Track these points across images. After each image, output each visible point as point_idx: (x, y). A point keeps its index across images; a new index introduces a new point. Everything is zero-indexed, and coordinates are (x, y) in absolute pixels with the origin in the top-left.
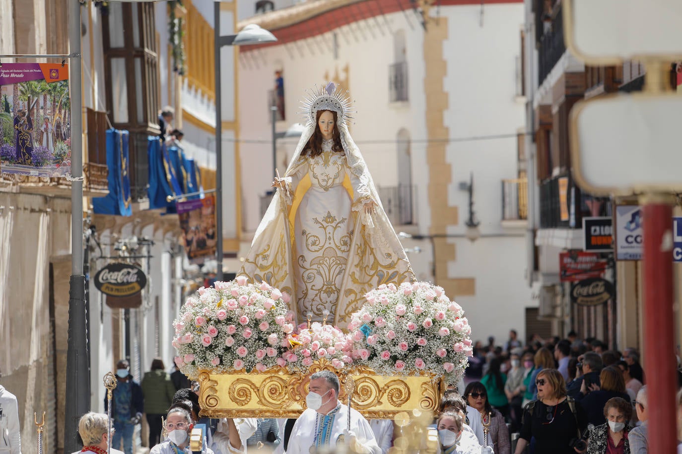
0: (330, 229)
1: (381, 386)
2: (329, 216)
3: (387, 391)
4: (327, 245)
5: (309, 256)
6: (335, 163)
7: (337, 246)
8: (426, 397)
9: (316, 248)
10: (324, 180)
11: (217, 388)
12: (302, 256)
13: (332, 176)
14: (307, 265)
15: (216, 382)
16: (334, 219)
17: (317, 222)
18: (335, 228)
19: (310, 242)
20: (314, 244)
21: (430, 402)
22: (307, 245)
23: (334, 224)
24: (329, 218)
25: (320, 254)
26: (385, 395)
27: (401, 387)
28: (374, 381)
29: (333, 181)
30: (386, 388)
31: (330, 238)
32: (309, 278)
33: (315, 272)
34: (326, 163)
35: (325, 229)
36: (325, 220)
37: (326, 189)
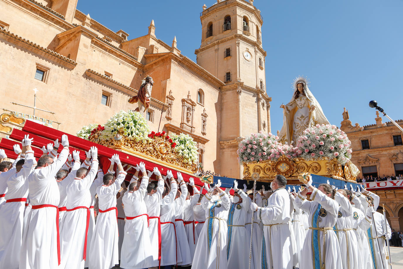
0: (302, 120)
1: (308, 165)
2: (302, 116)
3: (311, 167)
4: (301, 126)
5: (296, 130)
6: (304, 99)
7: (305, 125)
8: (328, 169)
9: (298, 127)
10: (300, 106)
11: (249, 169)
12: (294, 131)
13: (303, 104)
14: (295, 133)
15: (249, 167)
16: (304, 117)
17: (298, 118)
18: (304, 120)
19: (296, 125)
20: (297, 126)
21: (329, 170)
22: (296, 127)
23: (304, 118)
24: (302, 117)
25: (299, 129)
26: (310, 169)
27: (317, 165)
28: (305, 163)
29: (304, 105)
30: (310, 166)
31: (302, 123)
32: (296, 137)
33: (298, 135)
34: (301, 100)
35: (301, 120)
36: (301, 117)
37: (301, 108)
